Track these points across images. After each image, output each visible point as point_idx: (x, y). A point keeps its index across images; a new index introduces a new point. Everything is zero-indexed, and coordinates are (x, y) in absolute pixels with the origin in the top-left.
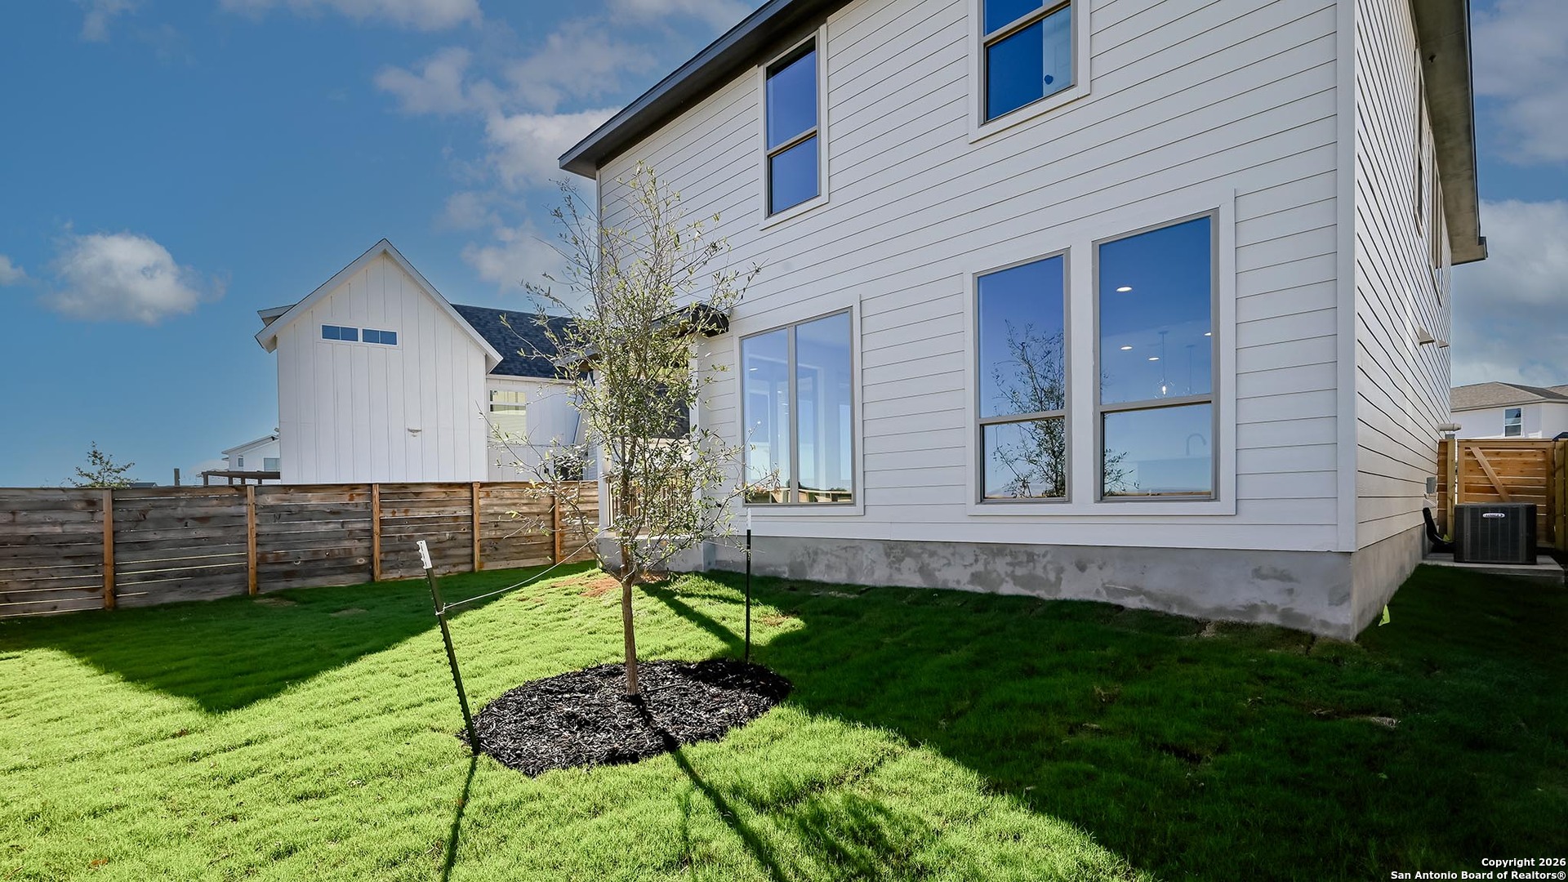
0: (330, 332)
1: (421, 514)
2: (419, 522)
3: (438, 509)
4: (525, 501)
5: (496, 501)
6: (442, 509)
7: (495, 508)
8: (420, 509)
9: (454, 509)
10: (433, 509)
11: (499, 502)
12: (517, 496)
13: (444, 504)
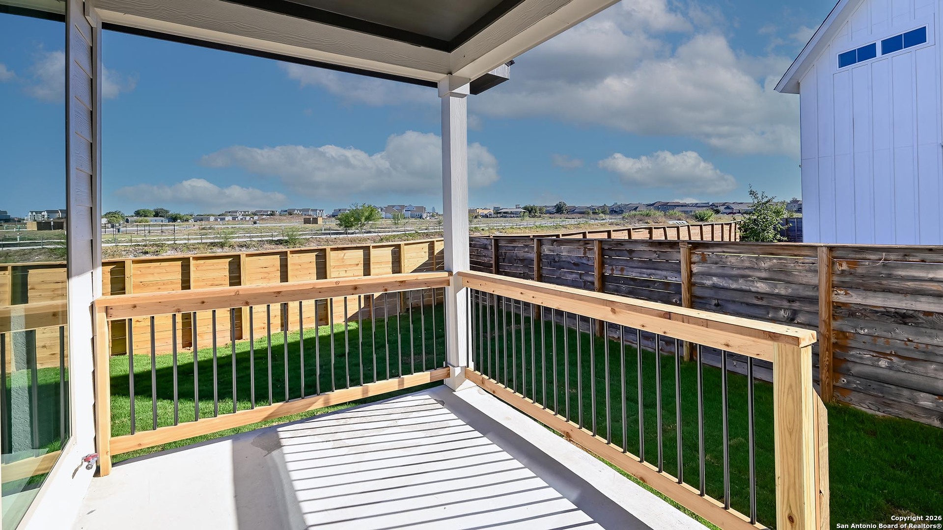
0: (847, 59)
1: (633, 274)
2: (632, 283)
3: (649, 271)
4: (763, 275)
5: (714, 269)
6: (653, 271)
7: (714, 279)
8: (631, 269)
9: (664, 273)
10: (645, 270)
11: (720, 271)
12: (747, 264)
13: (656, 266)
